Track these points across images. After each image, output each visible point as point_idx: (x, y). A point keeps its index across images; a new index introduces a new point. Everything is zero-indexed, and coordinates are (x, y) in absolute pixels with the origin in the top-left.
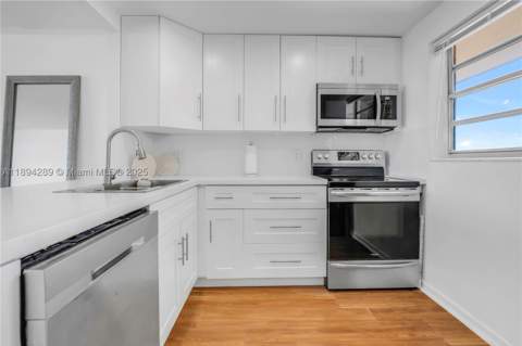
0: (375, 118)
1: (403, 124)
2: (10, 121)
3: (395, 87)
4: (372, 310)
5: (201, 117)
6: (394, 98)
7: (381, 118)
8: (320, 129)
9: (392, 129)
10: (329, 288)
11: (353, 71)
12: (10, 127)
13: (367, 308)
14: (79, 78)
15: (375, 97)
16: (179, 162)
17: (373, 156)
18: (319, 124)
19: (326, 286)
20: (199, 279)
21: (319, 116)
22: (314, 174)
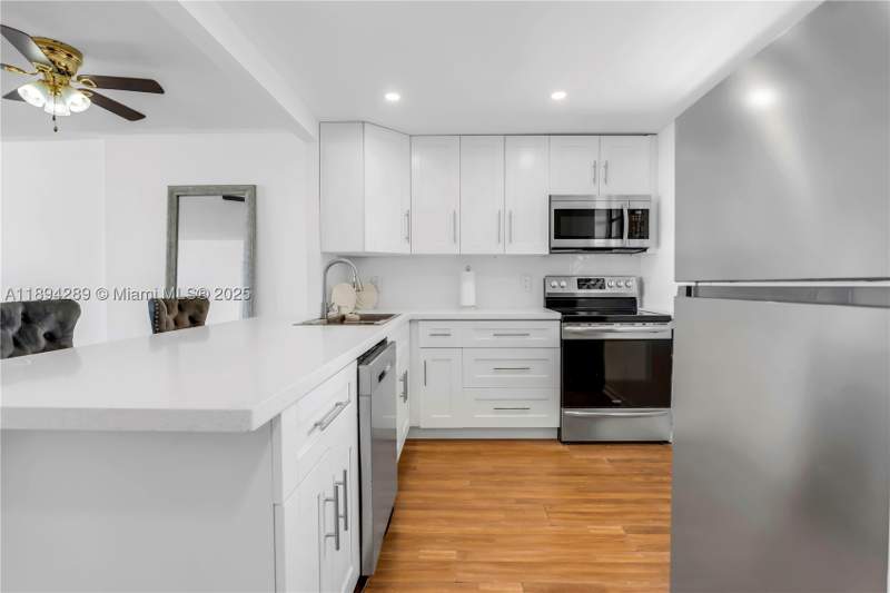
0: (621, 237)
1: (658, 244)
2: (174, 241)
3: (647, 198)
4: (609, 460)
5: (408, 239)
6: (645, 212)
7: (629, 237)
8: (554, 250)
9: (645, 250)
10: (563, 440)
11: (594, 180)
12: (173, 250)
13: (604, 458)
14: (255, 187)
15: (622, 210)
16: (378, 292)
17: (622, 284)
18: (552, 246)
19: (559, 439)
20: (412, 429)
21: (553, 236)
22: (548, 307)
